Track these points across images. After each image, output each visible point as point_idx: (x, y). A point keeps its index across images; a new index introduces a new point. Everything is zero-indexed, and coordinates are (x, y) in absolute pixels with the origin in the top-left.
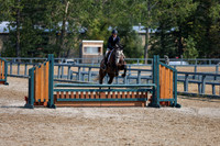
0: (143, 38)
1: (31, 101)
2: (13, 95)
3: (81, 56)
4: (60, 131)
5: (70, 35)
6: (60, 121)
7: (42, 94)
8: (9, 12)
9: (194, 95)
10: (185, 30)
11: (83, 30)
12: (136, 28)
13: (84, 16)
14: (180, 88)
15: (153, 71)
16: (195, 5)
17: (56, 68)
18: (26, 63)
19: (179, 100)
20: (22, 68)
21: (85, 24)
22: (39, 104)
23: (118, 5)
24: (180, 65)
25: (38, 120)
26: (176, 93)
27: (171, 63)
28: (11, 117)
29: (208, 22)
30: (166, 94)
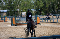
0: (34, 12)
1: (12, 25)
2: (9, 24)
3: (21, 15)
4: (18, 30)
5: (19, 12)
6: (18, 28)
7: (14, 23)
8: (7, 8)
9: (44, 22)
10: (42, 10)
11: (22, 11)
12: (32, 10)
13: (22, 8)
14: (41, 21)
15: (36, 18)
16: (43, 5)
17: (17, 18)
18: (11, 17)
19: (41, 23)
20: (10, 18)
21: (22, 9)
22: (14, 25)
23: (28, 5)
24: (41, 16)
25: (13, 28)
26: (40, 22)
27: (39, 16)
28: (8, 28)
29: (46, 8)
30: (38, 22)
